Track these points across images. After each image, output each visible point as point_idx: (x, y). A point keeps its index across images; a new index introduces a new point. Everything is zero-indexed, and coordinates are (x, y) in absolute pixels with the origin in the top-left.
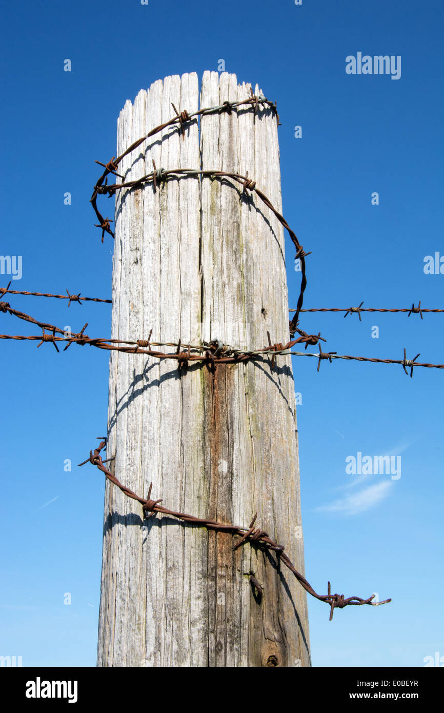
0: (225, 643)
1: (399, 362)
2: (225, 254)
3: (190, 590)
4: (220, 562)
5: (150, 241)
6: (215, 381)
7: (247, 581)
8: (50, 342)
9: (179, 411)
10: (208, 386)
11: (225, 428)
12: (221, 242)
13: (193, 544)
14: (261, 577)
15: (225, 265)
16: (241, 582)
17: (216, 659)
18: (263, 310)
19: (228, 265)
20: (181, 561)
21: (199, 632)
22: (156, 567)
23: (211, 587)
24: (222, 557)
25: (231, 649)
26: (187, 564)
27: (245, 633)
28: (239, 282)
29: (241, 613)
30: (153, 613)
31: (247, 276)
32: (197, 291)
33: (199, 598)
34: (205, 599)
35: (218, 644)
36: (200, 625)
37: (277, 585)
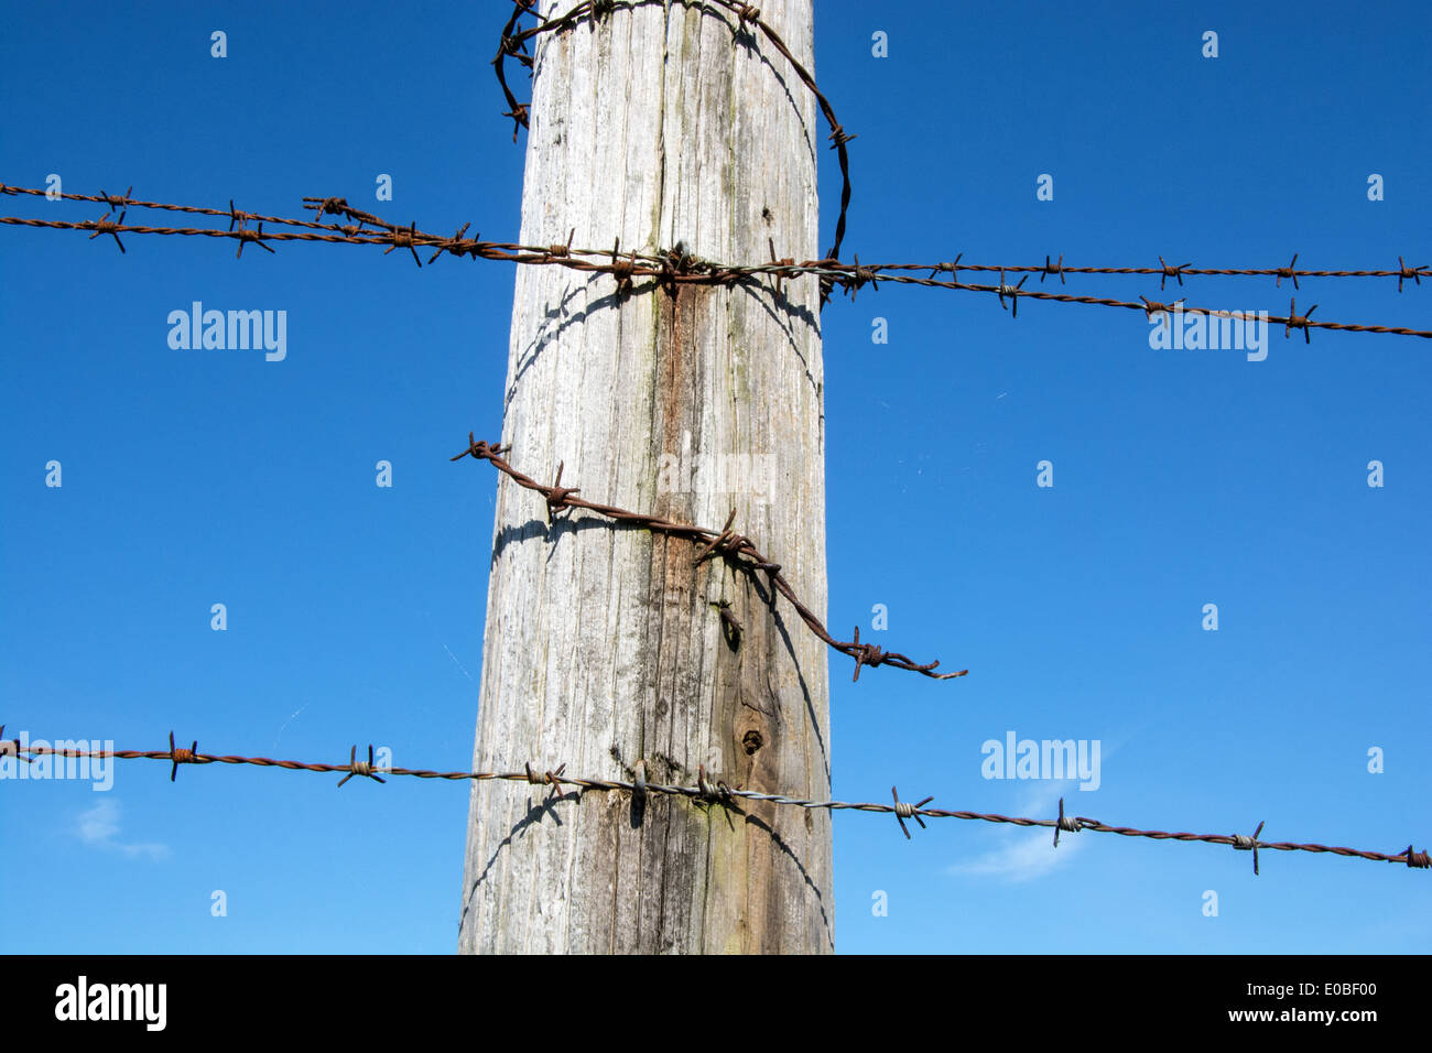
0: (673, 704)
1: (992, 290)
2: (703, 118)
3: (618, 624)
4: (669, 580)
5: (581, 105)
6: (677, 309)
7: (717, 616)
8: (405, 248)
9: (614, 356)
10: (664, 317)
11: (689, 381)
12: (696, 102)
13: (627, 555)
14: (741, 612)
15: (702, 136)
16: (704, 615)
17: (656, 726)
18: (766, 213)
19: (708, 137)
20: (605, 582)
21: (629, 685)
22: (566, 593)
23: (653, 619)
24: (674, 574)
25: (682, 711)
26: (616, 584)
27: (707, 692)
28: (726, 162)
29: (701, 662)
30: (557, 662)
31: (740, 157)
32: (653, 174)
33: (632, 635)
34: (642, 637)
35: (661, 704)
36: (632, 676)
37: (768, 629)
